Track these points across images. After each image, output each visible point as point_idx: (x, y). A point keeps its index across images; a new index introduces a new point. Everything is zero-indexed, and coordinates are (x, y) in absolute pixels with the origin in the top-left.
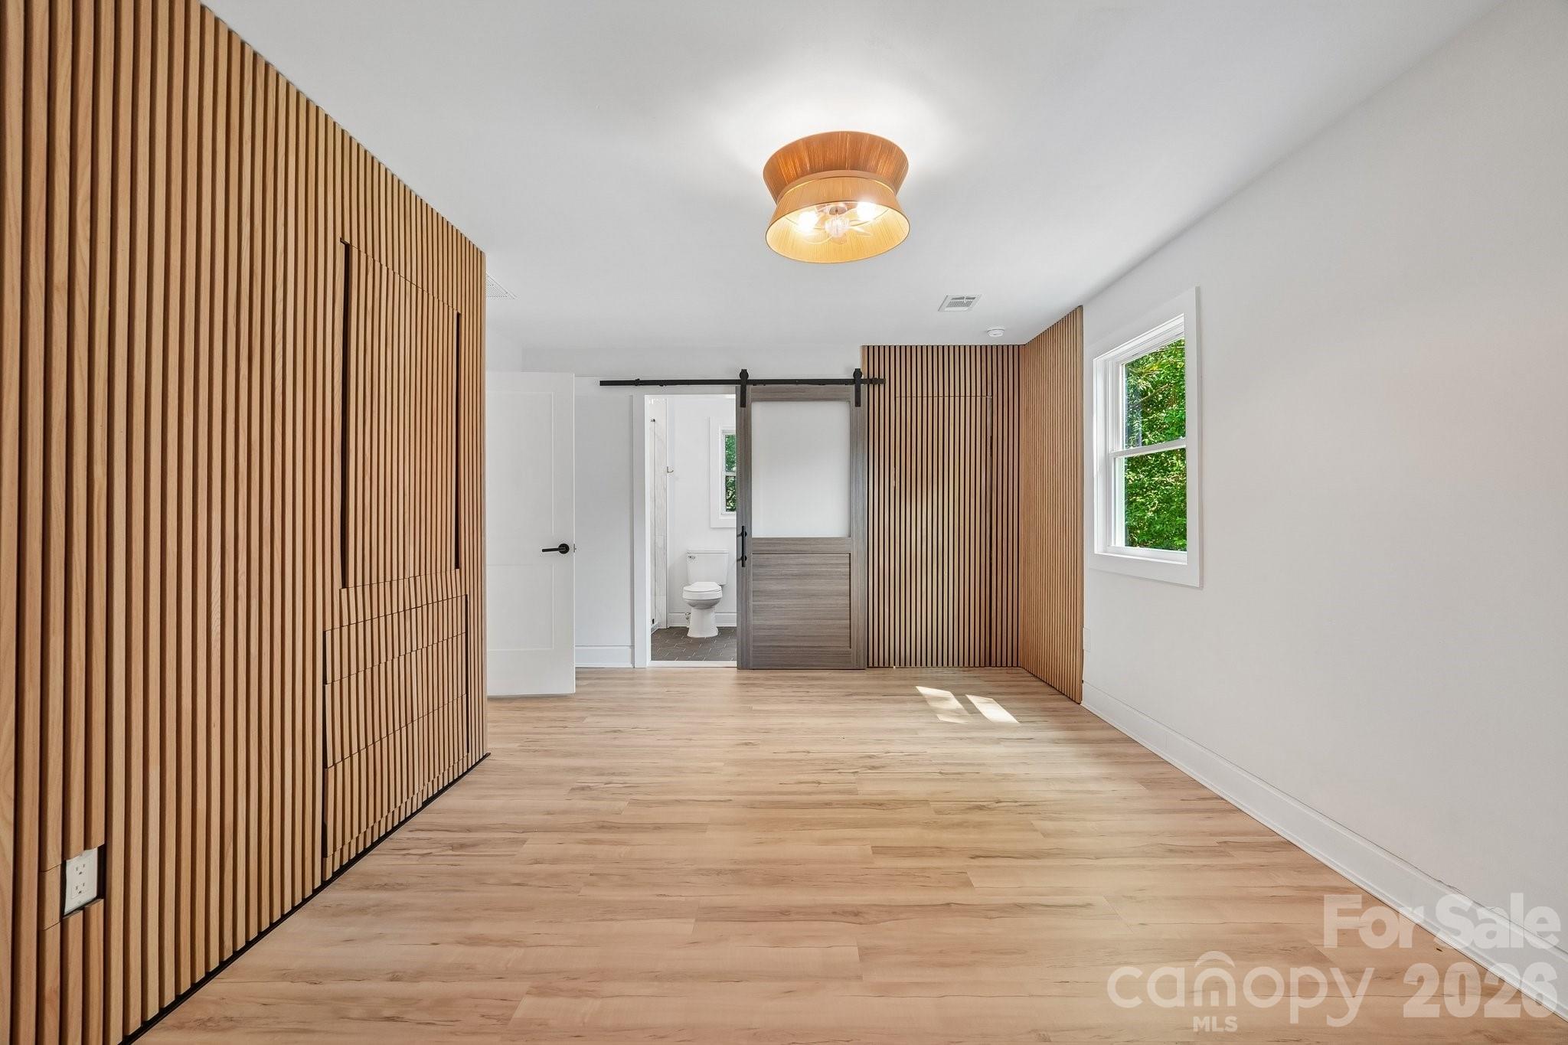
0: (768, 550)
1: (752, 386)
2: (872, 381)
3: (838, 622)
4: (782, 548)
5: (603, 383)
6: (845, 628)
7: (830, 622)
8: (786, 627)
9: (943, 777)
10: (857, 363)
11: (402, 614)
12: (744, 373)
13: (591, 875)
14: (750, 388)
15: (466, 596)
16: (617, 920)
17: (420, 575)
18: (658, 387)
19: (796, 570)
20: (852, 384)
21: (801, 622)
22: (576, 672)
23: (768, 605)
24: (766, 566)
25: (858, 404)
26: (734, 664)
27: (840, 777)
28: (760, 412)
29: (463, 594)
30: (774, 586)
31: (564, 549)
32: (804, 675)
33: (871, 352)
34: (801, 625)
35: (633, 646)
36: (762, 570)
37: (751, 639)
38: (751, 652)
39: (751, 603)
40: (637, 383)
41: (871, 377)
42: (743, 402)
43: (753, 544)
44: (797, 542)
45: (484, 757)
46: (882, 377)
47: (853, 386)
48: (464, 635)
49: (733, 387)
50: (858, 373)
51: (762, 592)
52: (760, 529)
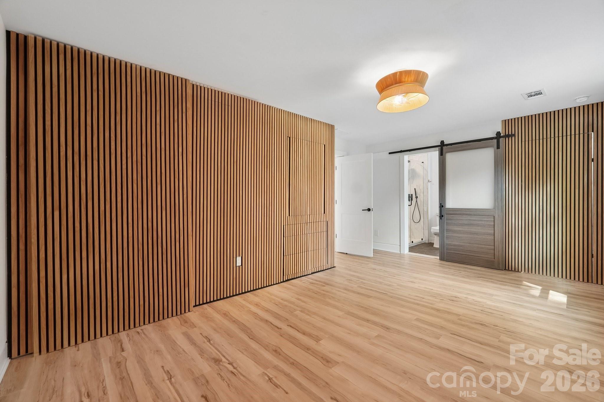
0: (452, 213)
1: (446, 147)
2: (507, 136)
3: (488, 246)
4: (459, 212)
5: (390, 153)
6: (492, 250)
7: (483, 246)
8: (462, 246)
9: (482, 312)
10: (499, 128)
11: (305, 224)
12: (442, 142)
13: (332, 297)
14: (444, 148)
15: (327, 221)
16: (328, 306)
17: (311, 214)
18: (409, 152)
19: (466, 222)
20: (495, 139)
21: (468, 245)
22: (373, 251)
23: (453, 236)
24: (452, 220)
25: (498, 147)
26: (438, 258)
27: (435, 299)
28: (450, 157)
29: (326, 220)
30: (456, 228)
31: (369, 210)
32: (467, 267)
33: (506, 123)
34: (469, 246)
35: (400, 246)
36: (450, 221)
37: (445, 249)
38: (445, 254)
39: (445, 234)
40: (401, 151)
41: (507, 133)
42: (441, 154)
43: (446, 210)
44: (466, 210)
45: (333, 267)
46: (513, 133)
47: (496, 140)
48: (326, 232)
49: (437, 148)
50: (498, 133)
51: (450, 230)
52: (450, 204)
